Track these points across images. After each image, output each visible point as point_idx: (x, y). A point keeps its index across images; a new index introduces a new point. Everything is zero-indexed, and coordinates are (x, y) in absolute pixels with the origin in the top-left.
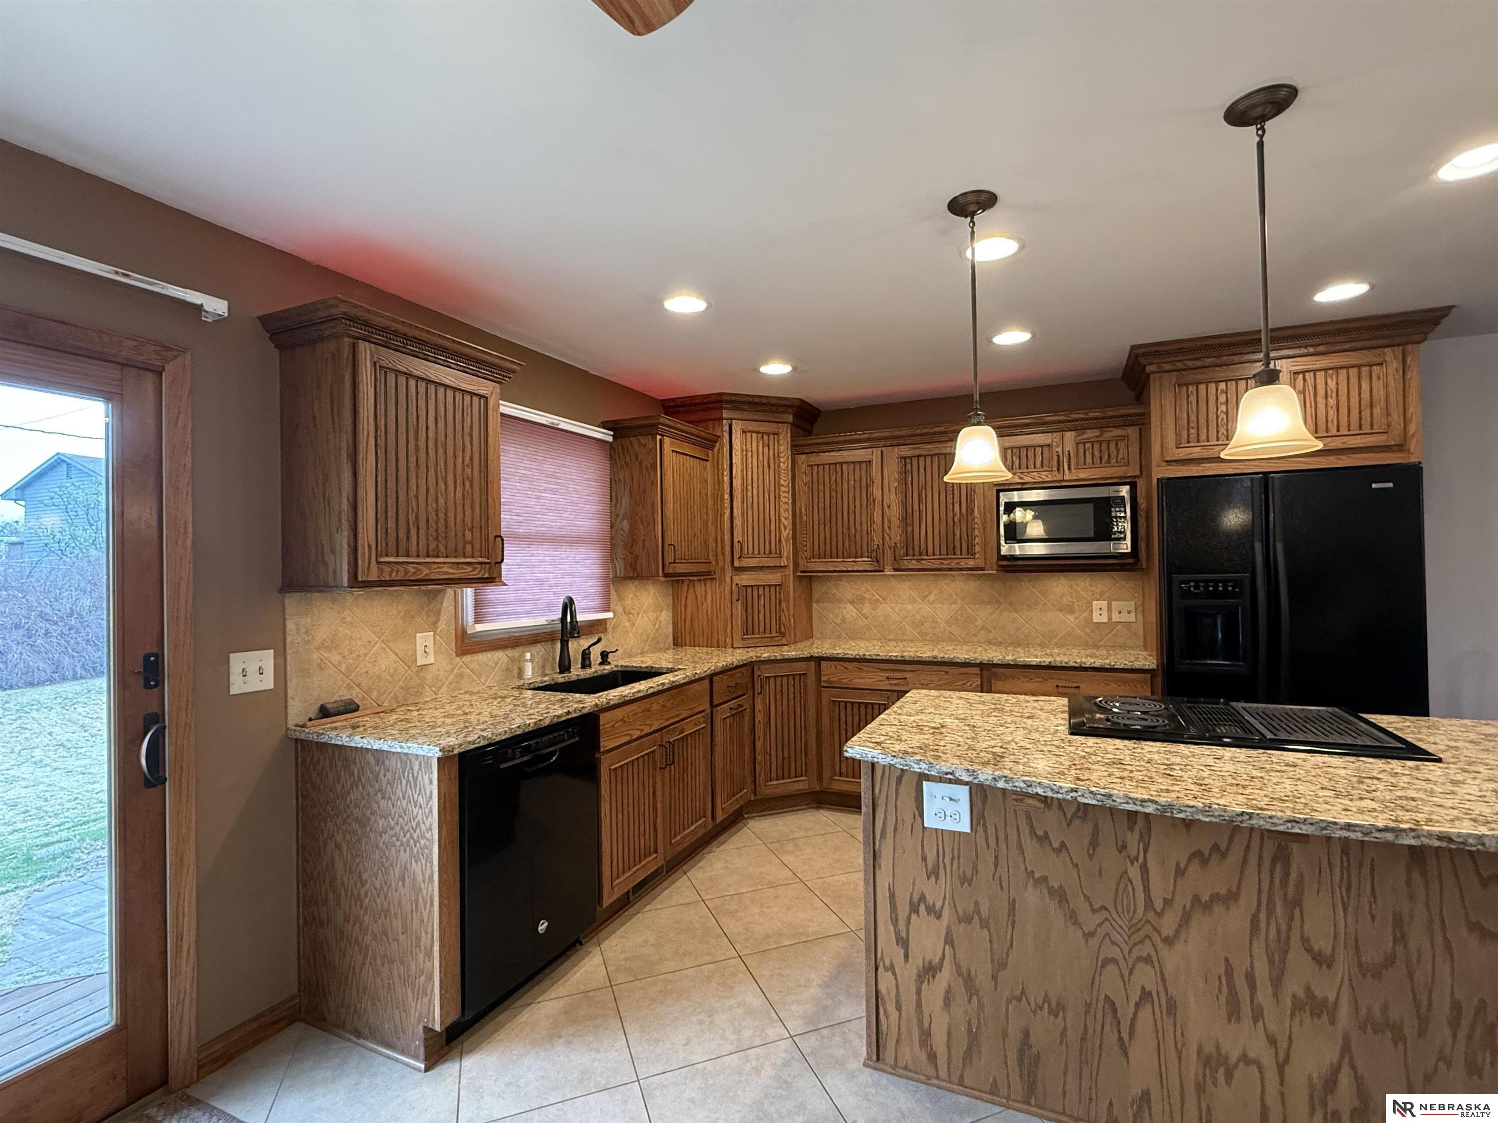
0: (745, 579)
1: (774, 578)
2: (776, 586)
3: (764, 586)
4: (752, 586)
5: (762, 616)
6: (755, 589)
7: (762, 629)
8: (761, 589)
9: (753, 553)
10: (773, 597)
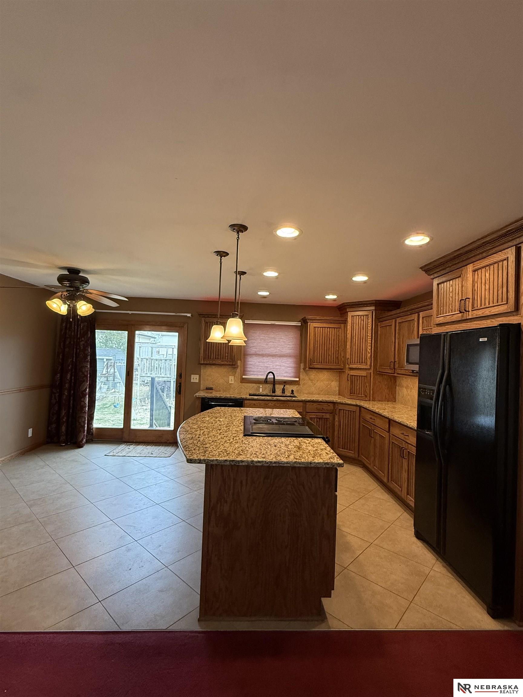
0: (353, 373)
1: (364, 373)
2: (364, 376)
3: (359, 376)
4: (355, 376)
5: (358, 387)
6: (356, 377)
7: (358, 393)
8: (358, 377)
9: (355, 363)
10: (363, 380)
